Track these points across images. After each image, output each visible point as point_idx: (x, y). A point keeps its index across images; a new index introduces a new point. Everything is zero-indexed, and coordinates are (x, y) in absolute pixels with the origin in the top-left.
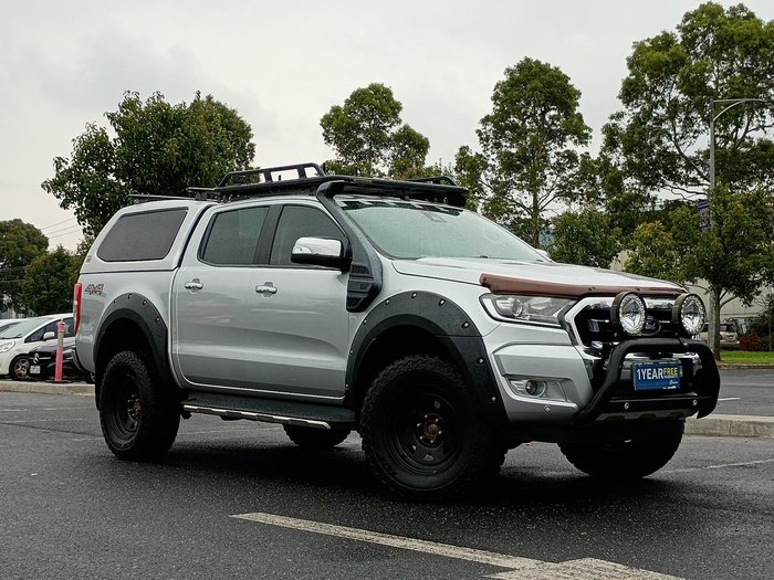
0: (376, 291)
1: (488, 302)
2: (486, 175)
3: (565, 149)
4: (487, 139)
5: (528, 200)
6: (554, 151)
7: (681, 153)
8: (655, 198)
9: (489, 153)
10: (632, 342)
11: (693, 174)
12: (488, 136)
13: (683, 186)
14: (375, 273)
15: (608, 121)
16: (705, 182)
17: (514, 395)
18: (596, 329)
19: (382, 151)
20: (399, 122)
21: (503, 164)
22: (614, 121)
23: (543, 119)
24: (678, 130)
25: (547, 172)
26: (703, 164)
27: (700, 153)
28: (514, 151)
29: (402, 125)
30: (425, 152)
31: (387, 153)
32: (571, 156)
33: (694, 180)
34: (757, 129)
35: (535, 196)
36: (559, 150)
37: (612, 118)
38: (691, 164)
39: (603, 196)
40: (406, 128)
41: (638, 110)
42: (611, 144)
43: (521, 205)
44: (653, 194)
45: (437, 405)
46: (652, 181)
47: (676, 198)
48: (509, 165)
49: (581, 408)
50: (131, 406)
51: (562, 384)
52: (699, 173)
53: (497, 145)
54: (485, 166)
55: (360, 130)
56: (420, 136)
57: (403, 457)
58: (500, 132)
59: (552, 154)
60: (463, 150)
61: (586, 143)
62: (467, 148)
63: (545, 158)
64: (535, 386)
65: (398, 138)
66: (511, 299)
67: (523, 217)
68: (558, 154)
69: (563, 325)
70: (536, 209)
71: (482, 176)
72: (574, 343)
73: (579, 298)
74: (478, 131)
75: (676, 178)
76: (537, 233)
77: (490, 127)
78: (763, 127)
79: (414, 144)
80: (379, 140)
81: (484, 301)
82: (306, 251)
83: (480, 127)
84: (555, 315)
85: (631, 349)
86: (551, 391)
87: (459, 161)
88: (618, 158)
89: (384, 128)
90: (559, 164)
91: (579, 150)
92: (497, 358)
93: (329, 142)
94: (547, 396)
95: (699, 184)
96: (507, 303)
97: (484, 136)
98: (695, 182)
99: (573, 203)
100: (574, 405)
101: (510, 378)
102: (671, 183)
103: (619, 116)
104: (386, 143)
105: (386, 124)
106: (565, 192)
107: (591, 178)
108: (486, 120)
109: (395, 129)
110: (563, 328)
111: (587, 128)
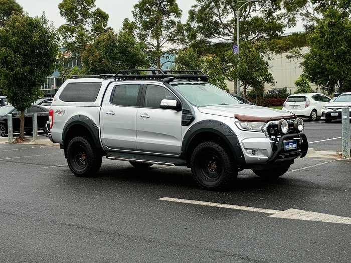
0: (193, 119)
1: (238, 124)
2: (136, 31)
3: (170, 19)
4: (136, 15)
5: (155, 42)
6: (165, 20)
7: (222, 22)
8: (210, 42)
9: (137, 21)
10: (285, 136)
11: (226, 31)
12: (137, 14)
13: (222, 37)
14: (193, 113)
15: (191, 8)
16: (231, 34)
17: (248, 155)
18: (273, 132)
19: (87, 19)
20: (95, 6)
21: (143, 26)
22: (193, 8)
23: (160, 6)
24: (220, 12)
25: (162, 29)
26: (230, 26)
27: (228, 21)
28: (148, 20)
29: (96, 8)
30: (107, 20)
31: (89, 20)
32: (173, 23)
33: (227, 33)
34: (253, 11)
35: (158, 40)
36: (168, 19)
37: (192, 7)
38: (225, 27)
39: (187, 41)
40: (98, 9)
41: (203, 3)
42: (192, 18)
43: (153, 45)
44: (210, 40)
45: (214, 158)
46: (209, 35)
47: (220, 42)
48: (146, 26)
49: (270, 158)
50: (81, 157)
51: (263, 151)
52: (229, 30)
53: (141, 18)
54: (136, 27)
55: (77, 10)
56: (105, 13)
57: (205, 176)
58: (142, 11)
59: (164, 21)
60: (126, 20)
61: (180, 17)
62: (128, 19)
63: (161, 23)
64: (254, 152)
65: (94, 14)
66: (246, 123)
67: (153, 50)
68: (167, 21)
69: (263, 131)
70: (158, 46)
71: (135, 32)
72: (266, 137)
73: (267, 122)
74: (132, 11)
75: (219, 33)
76: (159, 57)
77: (138, 9)
78: (255, 10)
79: (102, 16)
80: (85, 14)
81: (236, 123)
82: (166, 104)
83: (134, 9)
84: (260, 128)
85: (285, 138)
86: (260, 153)
87: (124, 25)
88: (195, 25)
89: (88, 9)
90: (168, 26)
91: (176, 20)
92: (242, 143)
93: (63, 15)
94: (258, 155)
95: (229, 36)
96: (245, 124)
97: (135, 14)
98: (228, 35)
99: (174, 44)
100: (267, 158)
101: (246, 149)
102: (217, 35)
103: (196, 6)
104: (89, 16)
105: (89, 7)
106: (171, 39)
107: (182, 32)
108: (136, 6)
109: (93, 10)
110: (263, 132)
111: (180, 10)
